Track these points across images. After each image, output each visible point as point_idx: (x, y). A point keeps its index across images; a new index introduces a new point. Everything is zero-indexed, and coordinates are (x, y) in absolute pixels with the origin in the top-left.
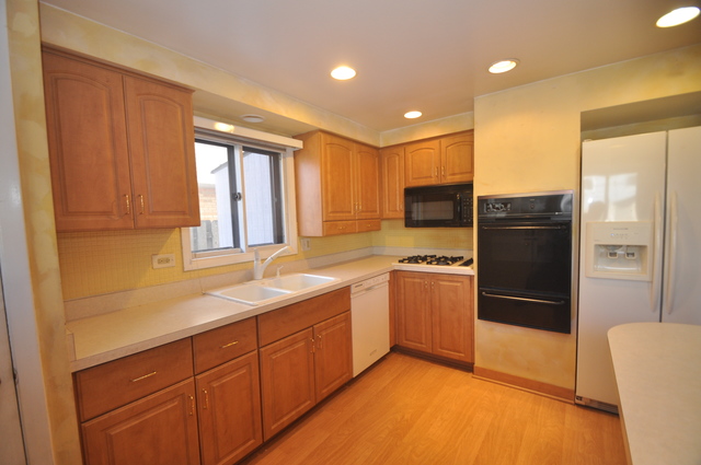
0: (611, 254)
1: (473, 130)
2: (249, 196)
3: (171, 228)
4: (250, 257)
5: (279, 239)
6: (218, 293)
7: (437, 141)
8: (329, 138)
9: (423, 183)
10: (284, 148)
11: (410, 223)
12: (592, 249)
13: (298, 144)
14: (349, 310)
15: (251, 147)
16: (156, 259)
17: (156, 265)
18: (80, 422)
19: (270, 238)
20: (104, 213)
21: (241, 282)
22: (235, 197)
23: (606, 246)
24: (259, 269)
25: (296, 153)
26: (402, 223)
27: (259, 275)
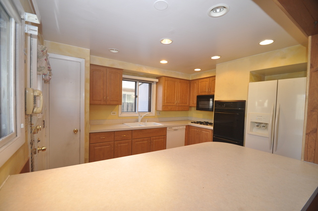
0: (257, 126)
1: (215, 76)
2: (139, 96)
3: (116, 105)
4: (137, 115)
5: (150, 110)
6: (126, 124)
7: (208, 79)
8: (167, 78)
9: (203, 94)
10: (153, 82)
11: (198, 108)
12: (250, 123)
13: (157, 80)
14: (166, 135)
15: (143, 82)
16: (112, 112)
17: (112, 114)
18: (90, 144)
19: (147, 110)
20: (100, 100)
21: (134, 122)
22: (136, 97)
23: (256, 123)
24: (140, 119)
25: (157, 83)
26: (196, 108)
27: (140, 121)
